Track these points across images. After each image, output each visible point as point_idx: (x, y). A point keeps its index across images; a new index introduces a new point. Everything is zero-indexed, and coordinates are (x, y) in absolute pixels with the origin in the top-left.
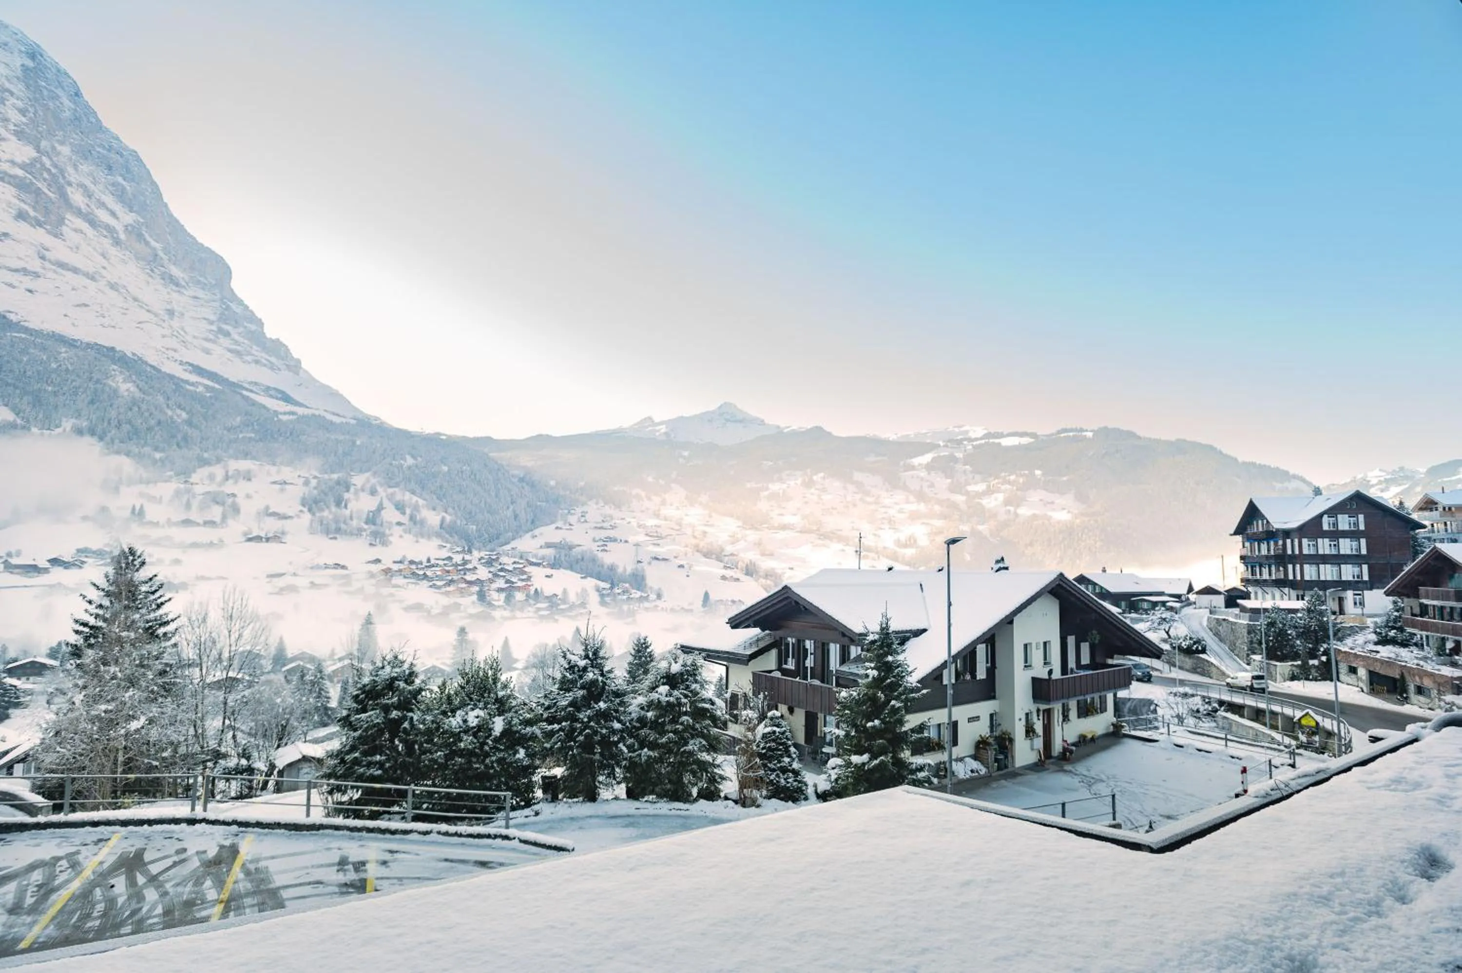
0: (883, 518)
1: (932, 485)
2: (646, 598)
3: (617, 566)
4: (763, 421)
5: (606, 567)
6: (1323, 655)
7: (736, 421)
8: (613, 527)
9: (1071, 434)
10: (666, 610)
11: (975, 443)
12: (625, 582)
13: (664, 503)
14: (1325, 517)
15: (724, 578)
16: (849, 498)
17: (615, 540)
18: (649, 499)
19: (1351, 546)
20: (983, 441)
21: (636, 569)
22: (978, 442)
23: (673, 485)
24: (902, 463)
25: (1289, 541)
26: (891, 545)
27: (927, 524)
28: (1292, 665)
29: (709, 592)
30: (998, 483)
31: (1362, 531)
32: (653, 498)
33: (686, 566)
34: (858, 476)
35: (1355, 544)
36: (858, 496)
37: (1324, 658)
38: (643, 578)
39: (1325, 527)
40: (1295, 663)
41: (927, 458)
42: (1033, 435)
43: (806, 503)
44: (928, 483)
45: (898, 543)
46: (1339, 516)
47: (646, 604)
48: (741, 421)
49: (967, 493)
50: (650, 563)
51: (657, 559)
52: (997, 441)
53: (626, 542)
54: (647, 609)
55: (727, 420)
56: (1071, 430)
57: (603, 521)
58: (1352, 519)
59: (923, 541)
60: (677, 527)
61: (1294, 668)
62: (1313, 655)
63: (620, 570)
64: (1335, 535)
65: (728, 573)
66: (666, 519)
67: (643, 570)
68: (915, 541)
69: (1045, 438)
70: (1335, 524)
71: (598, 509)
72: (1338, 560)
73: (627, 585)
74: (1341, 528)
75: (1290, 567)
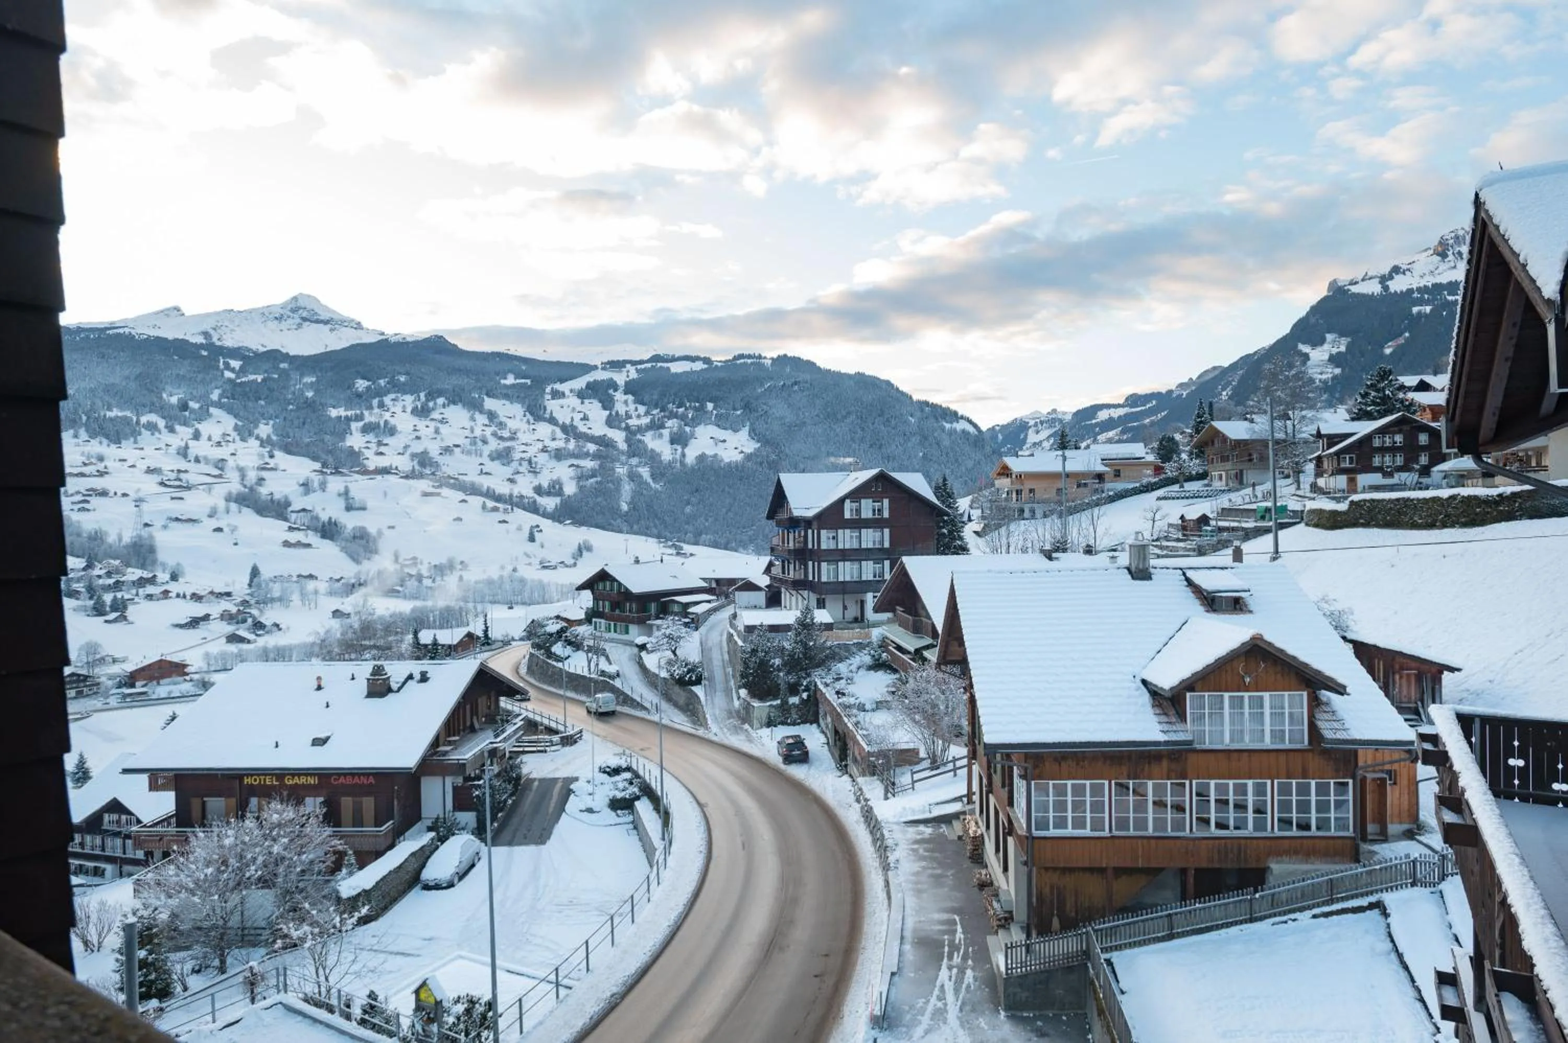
0: (522, 459)
1: (585, 418)
2: (152, 581)
3: (106, 533)
4: (359, 323)
5: (85, 535)
6: (804, 691)
7: (318, 322)
8: (101, 474)
9: (749, 361)
10: (184, 597)
11: (639, 367)
12: (115, 558)
13: (197, 436)
14: (848, 501)
15: (287, 544)
16: (478, 432)
17: (104, 493)
18: (171, 430)
19: (874, 537)
20: (649, 365)
21: (140, 537)
22: (643, 366)
23: (212, 410)
24: (548, 390)
25: (810, 531)
26: (529, 492)
27: (578, 466)
28: (770, 706)
29: (259, 565)
30: (665, 417)
31: (886, 519)
32: (178, 428)
33: (226, 529)
34: (490, 403)
35: (878, 534)
36: (489, 431)
37: (805, 695)
38: (152, 550)
39: (847, 515)
40: (775, 703)
41: (580, 383)
42: (707, 360)
43: (418, 438)
44: (582, 415)
45: (538, 490)
46: (863, 501)
47: (150, 589)
48: (326, 322)
49: (627, 428)
50: (165, 527)
51: (177, 519)
52: (665, 365)
53: (125, 495)
54: (150, 597)
55: (304, 319)
56: (749, 357)
57: (85, 464)
58: (876, 504)
59: (570, 489)
60: (217, 472)
61: (773, 710)
62: (794, 689)
63: (111, 539)
64: (858, 524)
65: (294, 537)
66: (197, 460)
67: (151, 537)
68: (561, 488)
69: (719, 364)
70: (858, 511)
71: (78, 445)
72: (857, 555)
73: (117, 562)
74: (864, 516)
75: (810, 563)
